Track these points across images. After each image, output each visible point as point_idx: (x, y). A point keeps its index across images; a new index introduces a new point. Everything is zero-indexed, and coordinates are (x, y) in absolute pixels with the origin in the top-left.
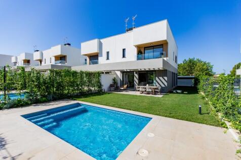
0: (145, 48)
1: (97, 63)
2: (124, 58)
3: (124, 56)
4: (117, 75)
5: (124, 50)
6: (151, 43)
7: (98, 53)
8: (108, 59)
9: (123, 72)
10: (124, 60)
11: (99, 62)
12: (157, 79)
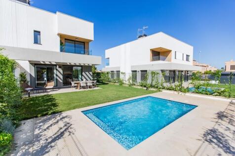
0: (65, 39)
6: (77, 38)
9: (35, 64)
12: (83, 73)
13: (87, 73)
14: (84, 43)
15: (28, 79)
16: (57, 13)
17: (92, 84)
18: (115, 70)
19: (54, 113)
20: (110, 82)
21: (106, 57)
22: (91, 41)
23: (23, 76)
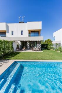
0: (31, 31)
1: (5, 36)
2: (22, 35)
3: (22, 34)
4: (18, 43)
5: (22, 31)
6: (35, 30)
7: (6, 31)
8: (12, 34)
9: (21, 42)
10: (22, 36)
11: (6, 36)
12: (37, 44)
13: (39, 44)
14: (38, 31)
15: (20, 46)
16: (28, 22)
17: (38, 49)
18: (58, 43)
19: (8, 59)
20: (51, 48)
21: (54, 36)
22: (41, 30)
23: (18, 45)
